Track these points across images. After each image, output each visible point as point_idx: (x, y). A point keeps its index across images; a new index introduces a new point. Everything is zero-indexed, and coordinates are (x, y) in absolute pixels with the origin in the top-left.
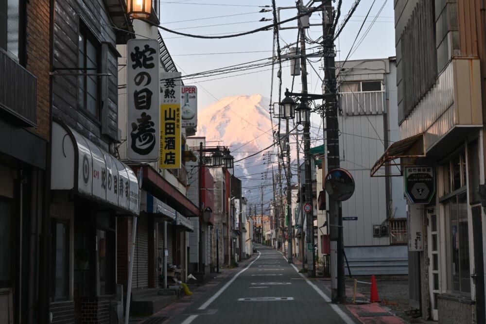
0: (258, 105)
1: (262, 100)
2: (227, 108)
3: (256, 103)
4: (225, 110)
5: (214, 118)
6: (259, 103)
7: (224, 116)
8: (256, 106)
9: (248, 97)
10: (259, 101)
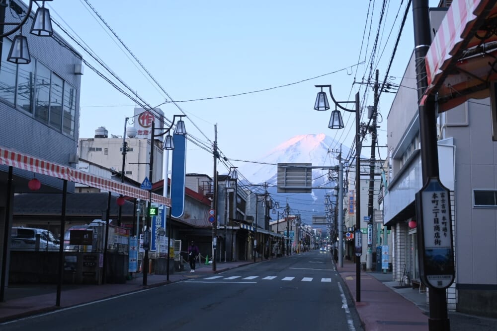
0: (322, 142)
1: (325, 138)
2: (298, 143)
3: (321, 140)
4: (296, 146)
5: (288, 150)
6: (323, 140)
7: (295, 150)
8: (321, 143)
9: (314, 135)
10: (323, 139)
